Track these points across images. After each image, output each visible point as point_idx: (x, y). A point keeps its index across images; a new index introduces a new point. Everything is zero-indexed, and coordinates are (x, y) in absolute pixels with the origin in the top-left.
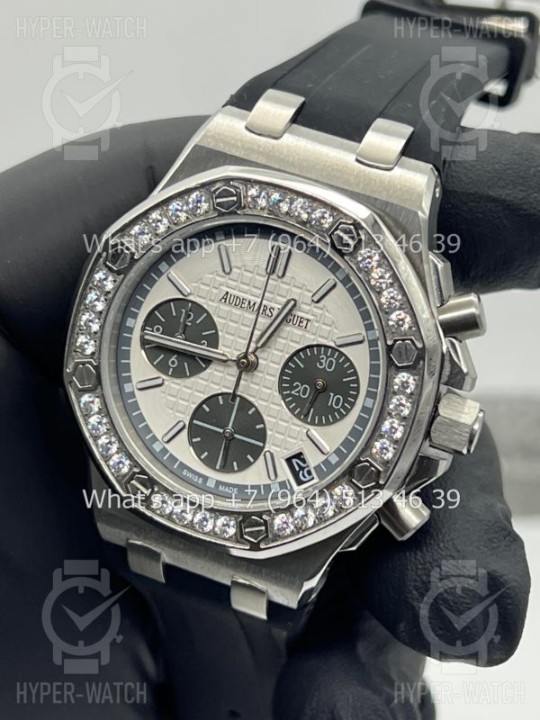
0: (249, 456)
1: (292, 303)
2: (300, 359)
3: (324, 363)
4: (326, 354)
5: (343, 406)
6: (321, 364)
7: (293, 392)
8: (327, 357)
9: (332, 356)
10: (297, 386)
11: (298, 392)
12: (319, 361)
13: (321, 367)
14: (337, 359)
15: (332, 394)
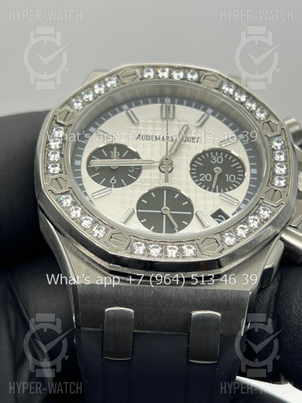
0: (183, 222)
1: (185, 128)
2: (198, 161)
3: (215, 160)
4: (214, 154)
5: (237, 180)
6: (214, 161)
7: (201, 180)
8: (216, 157)
9: (219, 155)
10: (202, 176)
11: (204, 179)
12: (212, 159)
13: (214, 163)
14: (223, 156)
15: (227, 175)
